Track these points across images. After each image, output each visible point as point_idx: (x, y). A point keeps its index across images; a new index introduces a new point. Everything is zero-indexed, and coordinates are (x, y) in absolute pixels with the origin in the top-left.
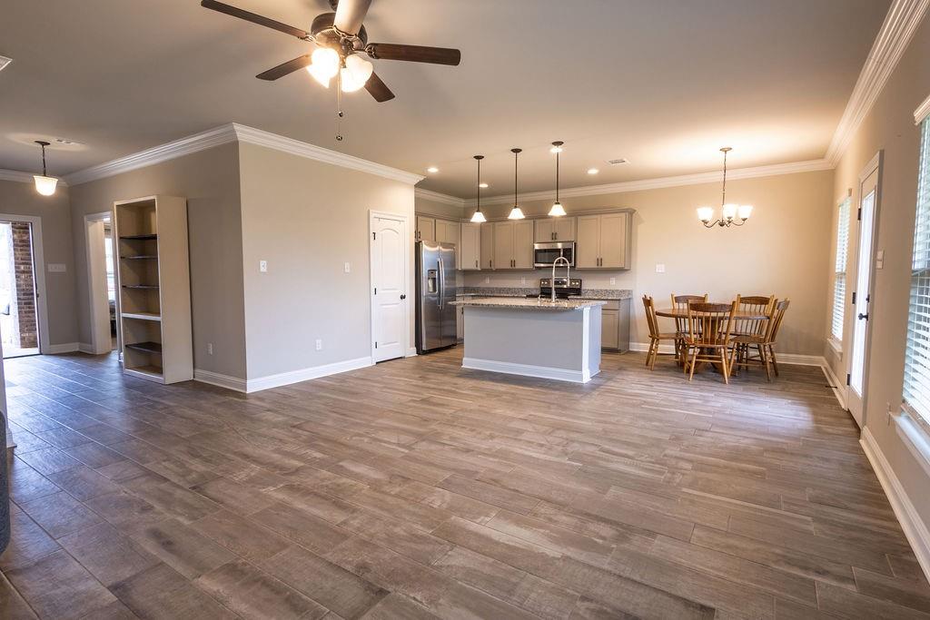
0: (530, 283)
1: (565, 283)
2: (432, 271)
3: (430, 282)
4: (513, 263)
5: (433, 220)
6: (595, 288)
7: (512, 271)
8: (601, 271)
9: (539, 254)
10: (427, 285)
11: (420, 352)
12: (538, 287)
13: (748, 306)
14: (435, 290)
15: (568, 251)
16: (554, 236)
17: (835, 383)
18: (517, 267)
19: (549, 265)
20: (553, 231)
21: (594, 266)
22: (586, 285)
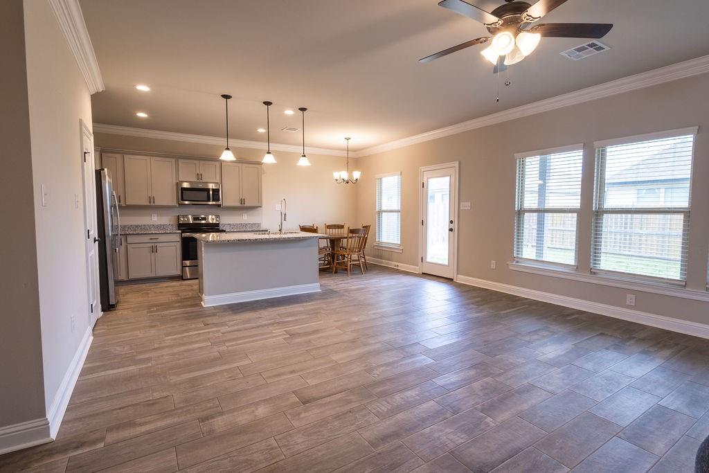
0: (165, 220)
1: (204, 219)
4: (151, 199)
6: (232, 222)
7: (151, 208)
8: (243, 208)
9: (186, 193)
11: (105, 307)
15: (216, 191)
16: (199, 176)
17: (392, 264)
18: (157, 203)
19: (196, 203)
20: (198, 172)
21: (237, 204)
22: (226, 220)
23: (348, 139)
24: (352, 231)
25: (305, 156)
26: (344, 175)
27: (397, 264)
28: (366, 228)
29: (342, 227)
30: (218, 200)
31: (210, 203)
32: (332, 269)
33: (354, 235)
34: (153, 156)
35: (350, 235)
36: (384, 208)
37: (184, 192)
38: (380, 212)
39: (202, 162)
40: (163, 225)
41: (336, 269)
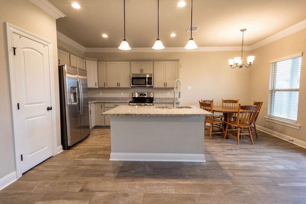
0: (127, 95)
1: (145, 95)
2: (73, 88)
3: (72, 96)
4: (118, 84)
5: (68, 54)
6: (161, 97)
7: (118, 89)
8: (166, 89)
9: (134, 80)
10: (69, 98)
11: (66, 147)
12: (131, 96)
13: (227, 104)
14: (75, 101)
15: (150, 79)
16: (142, 70)
17: (286, 138)
18: (121, 86)
19: (140, 86)
20: (141, 68)
21: (162, 86)
22: (157, 95)
23: (243, 30)
24: (243, 108)
25: (192, 39)
26: (238, 60)
27: (292, 138)
28: (258, 104)
29: (236, 102)
30: (151, 84)
31: (148, 86)
32: (224, 136)
33: (245, 111)
34: (120, 61)
35: (241, 110)
36: (277, 87)
37: (133, 80)
38: (273, 91)
39: (143, 62)
40: (126, 98)
41: (227, 136)
